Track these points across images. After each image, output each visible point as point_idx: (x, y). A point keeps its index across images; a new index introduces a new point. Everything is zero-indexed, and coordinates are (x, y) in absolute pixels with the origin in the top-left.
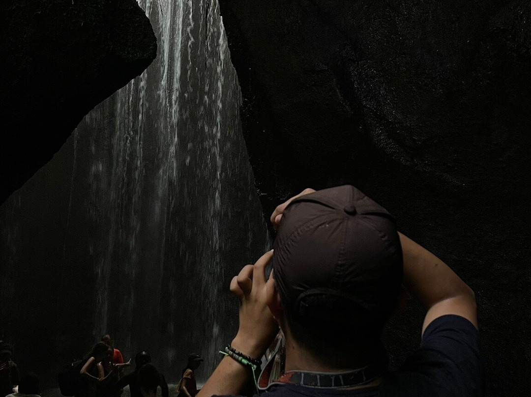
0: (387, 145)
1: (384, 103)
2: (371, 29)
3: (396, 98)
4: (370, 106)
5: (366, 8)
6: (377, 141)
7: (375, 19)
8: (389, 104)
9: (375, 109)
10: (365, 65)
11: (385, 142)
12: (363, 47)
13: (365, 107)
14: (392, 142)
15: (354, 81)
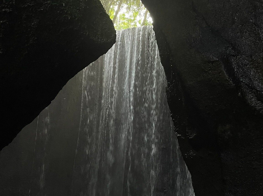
0: (256, 104)
1: (254, 79)
2: (244, 38)
3: (261, 76)
4: (245, 81)
5: (240, 27)
6: (250, 102)
7: (246, 33)
8: (257, 80)
9: (248, 83)
10: (241, 58)
11: (255, 103)
12: (239, 48)
13: (242, 82)
14: (260, 103)
15: (235, 67)
